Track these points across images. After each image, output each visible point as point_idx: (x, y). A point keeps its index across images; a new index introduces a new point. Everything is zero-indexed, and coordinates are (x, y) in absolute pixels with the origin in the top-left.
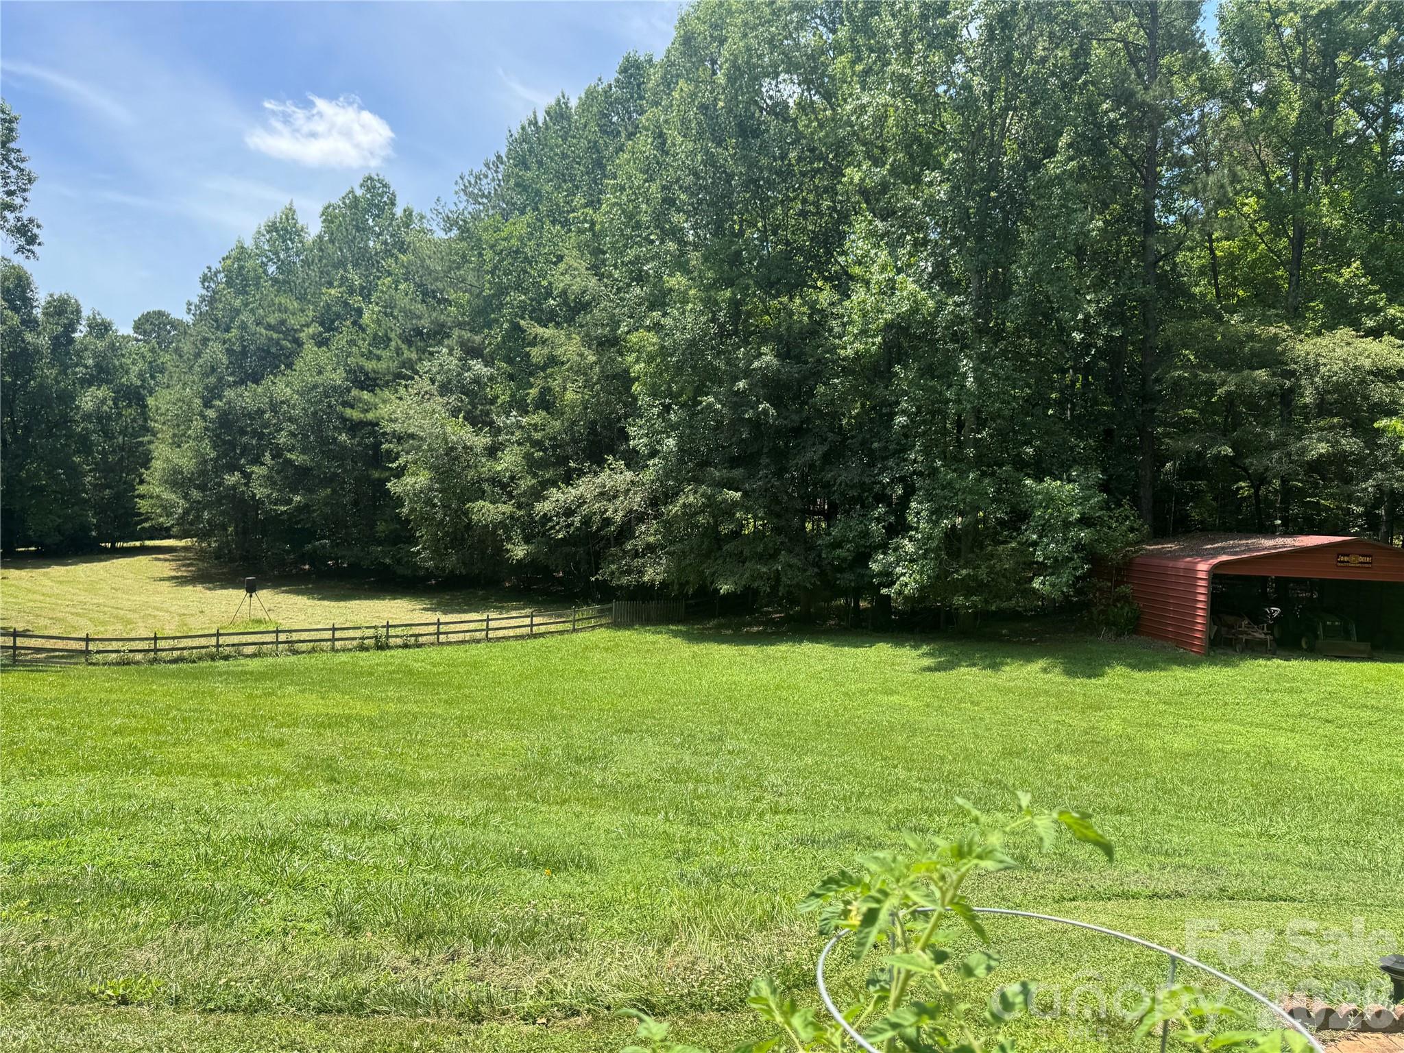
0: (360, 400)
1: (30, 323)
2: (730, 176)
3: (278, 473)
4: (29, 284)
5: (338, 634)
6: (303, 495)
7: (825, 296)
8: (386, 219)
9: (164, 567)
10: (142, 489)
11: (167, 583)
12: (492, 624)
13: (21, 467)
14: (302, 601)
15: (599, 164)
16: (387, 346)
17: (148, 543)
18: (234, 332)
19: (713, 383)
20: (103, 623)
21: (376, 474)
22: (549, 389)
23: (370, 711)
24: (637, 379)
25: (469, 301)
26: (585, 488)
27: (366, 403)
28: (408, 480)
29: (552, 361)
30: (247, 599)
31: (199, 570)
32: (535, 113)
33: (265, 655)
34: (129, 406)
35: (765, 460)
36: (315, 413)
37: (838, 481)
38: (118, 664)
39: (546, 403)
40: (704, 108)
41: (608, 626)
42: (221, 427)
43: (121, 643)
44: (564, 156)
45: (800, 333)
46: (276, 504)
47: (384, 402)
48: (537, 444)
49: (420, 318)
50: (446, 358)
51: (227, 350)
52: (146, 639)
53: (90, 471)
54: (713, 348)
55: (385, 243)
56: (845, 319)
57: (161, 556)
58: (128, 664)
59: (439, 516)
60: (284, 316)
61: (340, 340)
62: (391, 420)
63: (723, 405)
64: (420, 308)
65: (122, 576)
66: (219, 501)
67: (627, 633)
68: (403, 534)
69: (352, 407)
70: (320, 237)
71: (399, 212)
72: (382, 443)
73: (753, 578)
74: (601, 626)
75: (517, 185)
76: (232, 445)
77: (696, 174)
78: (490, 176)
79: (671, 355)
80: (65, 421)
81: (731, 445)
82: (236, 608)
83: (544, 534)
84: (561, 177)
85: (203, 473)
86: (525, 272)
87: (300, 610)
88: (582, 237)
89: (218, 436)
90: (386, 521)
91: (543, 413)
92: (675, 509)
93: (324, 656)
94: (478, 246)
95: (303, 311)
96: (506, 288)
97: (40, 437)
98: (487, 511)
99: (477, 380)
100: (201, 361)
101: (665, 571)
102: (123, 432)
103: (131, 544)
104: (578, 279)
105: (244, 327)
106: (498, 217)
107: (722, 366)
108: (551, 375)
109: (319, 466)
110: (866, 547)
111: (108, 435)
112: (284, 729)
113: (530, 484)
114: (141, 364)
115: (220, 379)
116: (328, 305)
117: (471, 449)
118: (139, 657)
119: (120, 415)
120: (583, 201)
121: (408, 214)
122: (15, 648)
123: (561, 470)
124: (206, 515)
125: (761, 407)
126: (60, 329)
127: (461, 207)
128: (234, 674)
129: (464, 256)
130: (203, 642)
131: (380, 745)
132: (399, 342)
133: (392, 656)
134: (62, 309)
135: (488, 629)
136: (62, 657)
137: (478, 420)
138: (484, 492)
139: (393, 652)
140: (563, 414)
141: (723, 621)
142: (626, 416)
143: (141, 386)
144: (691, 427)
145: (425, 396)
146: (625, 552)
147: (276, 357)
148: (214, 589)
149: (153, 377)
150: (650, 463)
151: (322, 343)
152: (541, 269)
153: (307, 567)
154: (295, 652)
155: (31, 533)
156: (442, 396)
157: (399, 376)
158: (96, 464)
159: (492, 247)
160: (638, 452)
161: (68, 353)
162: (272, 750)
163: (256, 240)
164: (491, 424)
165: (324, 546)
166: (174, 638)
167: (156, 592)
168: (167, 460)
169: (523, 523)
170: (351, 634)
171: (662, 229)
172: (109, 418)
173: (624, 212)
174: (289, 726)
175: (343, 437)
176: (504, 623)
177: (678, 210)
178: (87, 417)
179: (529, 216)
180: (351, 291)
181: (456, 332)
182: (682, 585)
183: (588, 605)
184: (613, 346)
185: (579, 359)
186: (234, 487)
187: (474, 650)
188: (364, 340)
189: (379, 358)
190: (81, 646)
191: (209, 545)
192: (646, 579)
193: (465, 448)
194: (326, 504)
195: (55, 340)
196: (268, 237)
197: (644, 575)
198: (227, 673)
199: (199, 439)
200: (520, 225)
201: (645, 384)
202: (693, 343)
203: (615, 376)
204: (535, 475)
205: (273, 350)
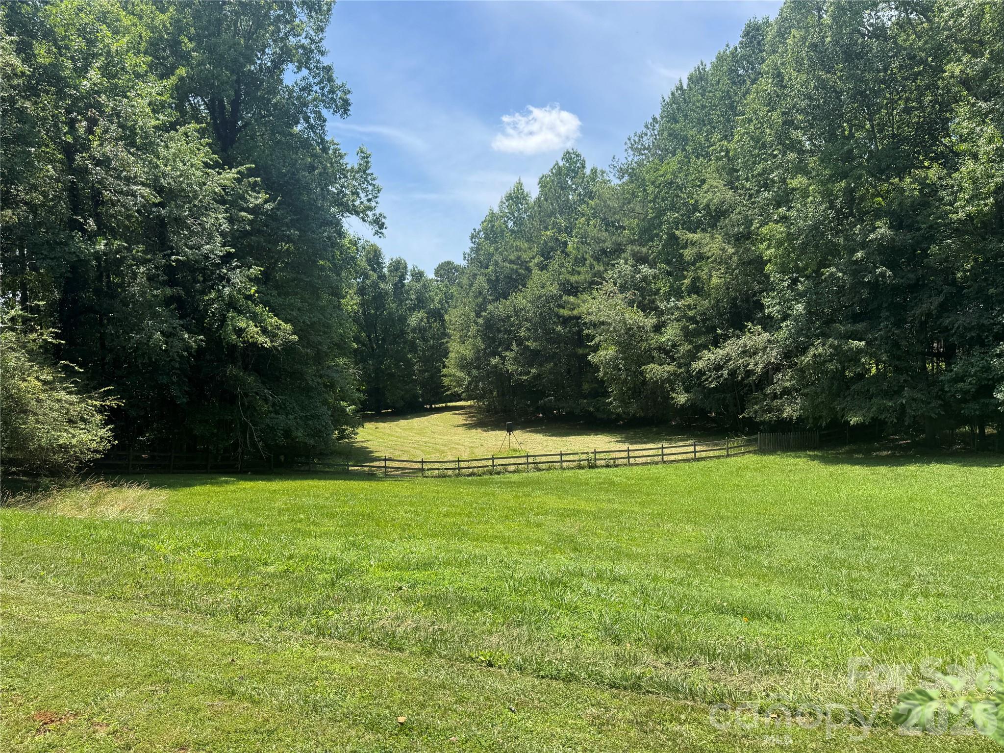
0: (568, 302)
1: (382, 277)
2: (839, 94)
3: (521, 355)
4: (380, 254)
5: (564, 458)
6: (536, 368)
7: (934, 173)
8: (579, 179)
9: (458, 418)
10: (445, 371)
11: (461, 428)
12: (666, 451)
13: (382, 363)
14: (539, 437)
15: (732, 107)
16: (584, 264)
17: (449, 404)
18: (491, 268)
19: (834, 257)
20: (429, 453)
21: (580, 351)
22: (699, 278)
23: (591, 507)
24: (769, 261)
25: (638, 225)
26: (731, 348)
27: (573, 304)
28: (602, 353)
29: (700, 257)
30: (508, 437)
31: (478, 419)
32: (680, 81)
33: (521, 471)
34: (435, 321)
35: (884, 314)
36: (541, 314)
37: (956, 325)
38: (439, 477)
39: (696, 289)
40: (814, 46)
41: (755, 452)
42: (486, 329)
43: (439, 464)
44: (703, 107)
45: (912, 206)
46: (520, 375)
47: (584, 302)
48: (692, 319)
49: (604, 242)
50: (624, 266)
51: (487, 279)
52: (453, 461)
53: (417, 362)
54: (832, 229)
55: (580, 195)
56: (955, 189)
57: (457, 412)
58: (445, 477)
59: (623, 377)
60: (520, 254)
61: (554, 265)
62: (589, 314)
63: (844, 273)
64: (605, 234)
65: (437, 425)
66: (488, 376)
67: (771, 457)
68: (600, 390)
69: (564, 308)
70: (539, 199)
71: (588, 171)
72: (583, 330)
73: (881, 411)
74: (750, 452)
75: (670, 135)
76: (493, 340)
77: (810, 98)
78: (649, 134)
79: (797, 239)
80: (403, 332)
81: (853, 304)
82: (501, 442)
83: (700, 385)
84: (701, 122)
85: (478, 359)
86: (678, 196)
87: (539, 443)
88: (720, 163)
89: (485, 335)
90: (588, 382)
91: (695, 296)
92: (807, 359)
93: (556, 473)
94: (643, 185)
95: (530, 249)
96: (664, 210)
97: (390, 344)
98: (656, 371)
99: (645, 279)
100: (473, 289)
101: (801, 409)
102: (433, 338)
103: (440, 405)
104: (718, 194)
105: (496, 264)
106: (656, 161)
107: (841, 241)
108: (699, 268)
109: (545, 349)
110: (989, 380)
111: (424, 340)
112: (540, 517)
113: (687, 349)
114: (440, 294)
115: (485, 298)
116: (546, 242)
117: (643, 328)
118: (450, 472)
119: (430, 327)
120: (719, 136)
121: (594, 171)
122: (386, 467)
123: (711, 337)
124: (481, 385)
125: (878, 271)
126: (397, 279)
127: (630, 159)
128: (504, 483)
129: (633, 193)
130: (484, 463)
131: (602, 529)
132: (592, 260)
133: (599, 473)
134: (398, 267)
135: (663, 455)
136: (410, 473)
137: (647, 307)
138: (653, 357)
139: (599, 470)
140: (709, 295)
141: (854, 447)
142: (761, 292)
143: (441, 308)
144: (817, 293)
145: (610, 295)
146: (765, 395)
147: (516, 280)
148: (487, 431)
149: (448, 303)
150: (783, 325)
151: (543, 267)
152: (689, 192)
153: (541, 415)
154: (539, 470)
155: (388, 401)
156: (622, 293)
157: (593, 283)
158: (420, 358)
159: (653, 183)
160: (773, 317)
161: (402, 293)
162: (535, 529)
163: (500, 207)
164: (656, 308)
165: (550, 401)
166: (468, 461)
167: (455, 434)
168: (458, 352)
169: (683, 379)
170: (571, 457)
171: (784, 144)
172: (425, 330)
173: (752, 138)
174: (542, 515)
175: (559, 328)
176: (674, 450)
177: (796, 129)
178: (414, 330)
179: (680, 155)
180: (560, 231)
181: (629, 248)
182: (816, 419)
183: (738, 437)
184: (748, 239)
185: (721, 252)
186: (496, 366)
187: (654, 469)
188: (569, 262)
189: (579, 273)
190: (419, 466)
191: (484, 404)
192: (785, 415)
193: (639, 327)
194: (550, 373)
195: (395, 285)
196: (507, 204)
197: (783, 412)
198: (500, 482)
199: (475, 337)
200: (673, 163)
201: (776, 264)
202: (815, 227)
203: (750, 262)
204: (690, 343)
205: (514, 276)
